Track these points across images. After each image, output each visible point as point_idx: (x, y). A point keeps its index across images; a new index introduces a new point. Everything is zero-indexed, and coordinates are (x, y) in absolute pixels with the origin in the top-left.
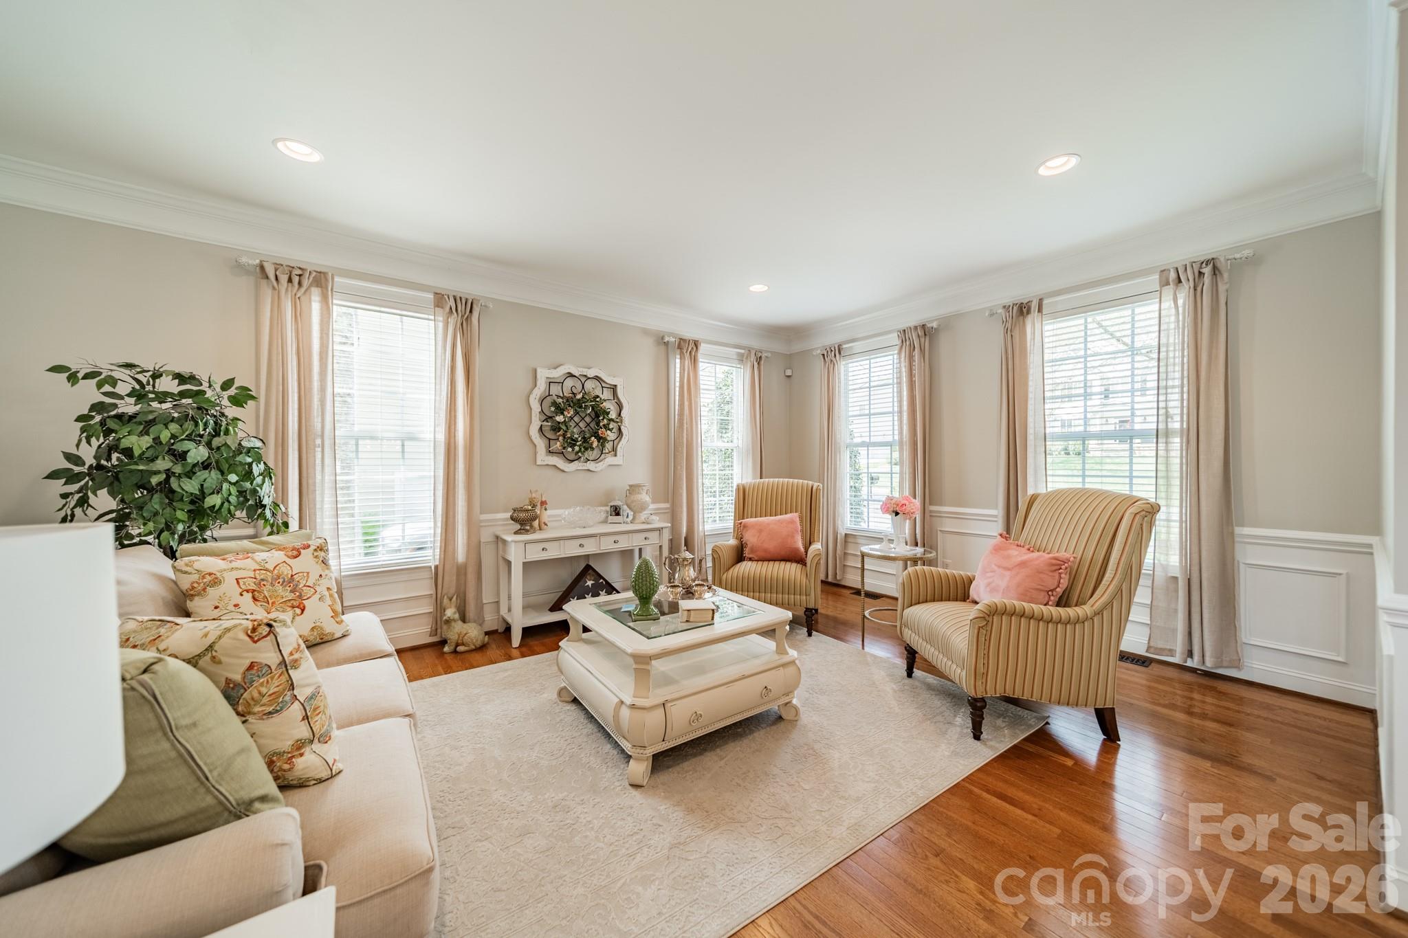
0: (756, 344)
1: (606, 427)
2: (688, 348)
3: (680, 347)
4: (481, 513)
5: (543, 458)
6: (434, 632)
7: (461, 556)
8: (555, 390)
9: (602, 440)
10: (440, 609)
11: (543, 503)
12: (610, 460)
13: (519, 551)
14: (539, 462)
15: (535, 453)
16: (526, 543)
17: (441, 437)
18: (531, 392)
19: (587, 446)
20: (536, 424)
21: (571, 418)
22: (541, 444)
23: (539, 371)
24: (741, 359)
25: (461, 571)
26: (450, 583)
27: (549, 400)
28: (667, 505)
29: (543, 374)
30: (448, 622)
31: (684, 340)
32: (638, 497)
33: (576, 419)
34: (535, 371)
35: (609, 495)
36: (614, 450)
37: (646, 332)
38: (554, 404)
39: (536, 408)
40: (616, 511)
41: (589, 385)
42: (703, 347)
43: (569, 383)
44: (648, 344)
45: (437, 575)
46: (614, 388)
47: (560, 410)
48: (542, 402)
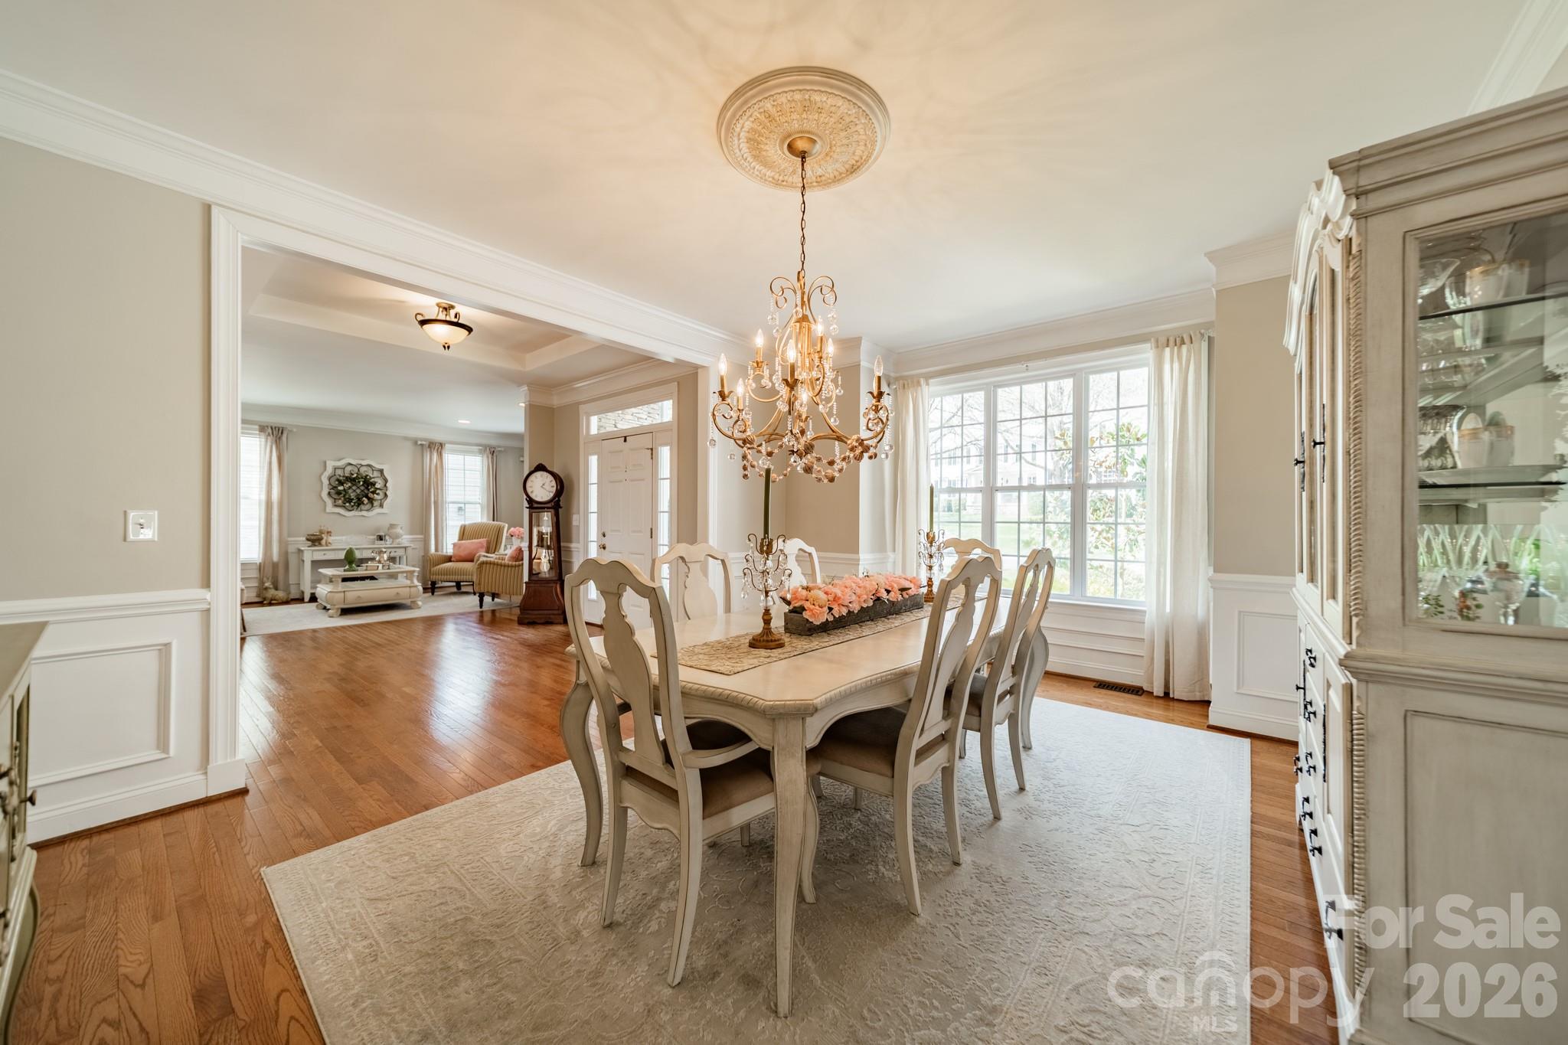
0: (493, 442)
1: (373, 492)
2: (436, 447)
3: (429, 447)
4: (289, 536)
5: (330, 508)
6: (258, 596)
7: (275, 558)
8: (339, 472)
9: (371, 500)
10: (262, 582)
11: (329, 533)
12: (377, 510)
13: (310, 555)
14: (328, 511)
15: (325, 506)
16: (313, 551)
17: (263, 497)
18: (322, 474)
19: (359, 503)
20: (325, 491)
21: (350, 488)
22: (329, 502)
23: (328, 463)
24: (481, 452)
25: (275, 566)
26: (269, 571)
27: (335, 478)
28: (422, 536)
29: (330, 465)
30: (266, 589)
31: (433, 443)
32: (394, 530)
33: (354, 488)
34: (325, 463)
35: (378, 529)
36: (381, 506)
37: (406, 438)
38: (338, 480)
39: (326, 482)
40: (381, 538)
41: (363, 470)
42: (447, 446)
43: (349, 468)
44: (409, 445)
45: (261, 568)
46: (381, 471)
47: (341, 483)
48: (330, 478)
